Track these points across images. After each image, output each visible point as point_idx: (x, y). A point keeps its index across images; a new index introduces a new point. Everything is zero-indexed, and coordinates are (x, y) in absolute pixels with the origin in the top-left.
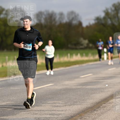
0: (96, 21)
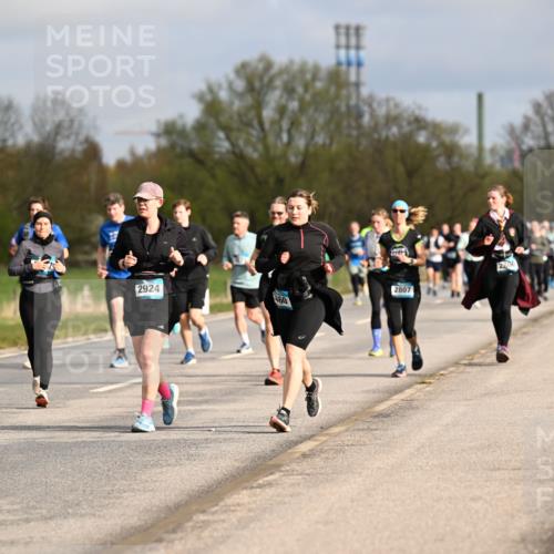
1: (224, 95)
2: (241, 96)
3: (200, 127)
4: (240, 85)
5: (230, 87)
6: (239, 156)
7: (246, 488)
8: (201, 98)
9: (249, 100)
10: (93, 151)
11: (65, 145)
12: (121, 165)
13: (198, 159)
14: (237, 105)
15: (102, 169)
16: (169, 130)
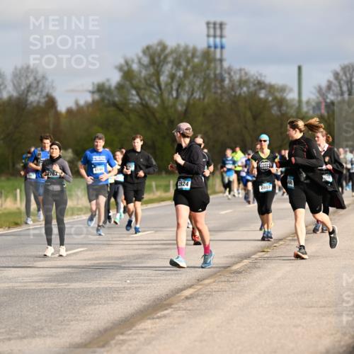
0: (97, 97)
1: (135, 67)
2: (146, 67)
3: (120, 87)
4: (146, 60)
5: (140, 62)
6: (145, 106)
7: (149, 319)
8: (120, 69)
9: (152, 70)
10: (51, 103)
11: (33, 98)
12: (69, 111)
13: (119, 107)
14: (144, 73)
15: (57, 114)
16: (100, 89)
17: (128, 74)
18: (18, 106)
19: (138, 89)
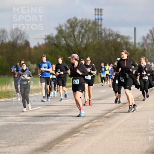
0: (47, 41)
1: (64, 28)
2: (68, 28)
3: (57, 37)
4: (68, 25)
5: (66, 26)
6: (68, 45)
7: (70, 137)
8: (57, 29)
9: (71, 29)
10: (27, 44)
11: (19, 42)
12: (35, 47)
13: (57, 46)
14: (67, 31)
15: (30, 49)
16: (49, 38)
17: (60, 31)
18: (13, 45)
19: (65, 38)
